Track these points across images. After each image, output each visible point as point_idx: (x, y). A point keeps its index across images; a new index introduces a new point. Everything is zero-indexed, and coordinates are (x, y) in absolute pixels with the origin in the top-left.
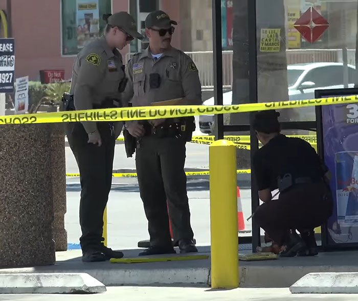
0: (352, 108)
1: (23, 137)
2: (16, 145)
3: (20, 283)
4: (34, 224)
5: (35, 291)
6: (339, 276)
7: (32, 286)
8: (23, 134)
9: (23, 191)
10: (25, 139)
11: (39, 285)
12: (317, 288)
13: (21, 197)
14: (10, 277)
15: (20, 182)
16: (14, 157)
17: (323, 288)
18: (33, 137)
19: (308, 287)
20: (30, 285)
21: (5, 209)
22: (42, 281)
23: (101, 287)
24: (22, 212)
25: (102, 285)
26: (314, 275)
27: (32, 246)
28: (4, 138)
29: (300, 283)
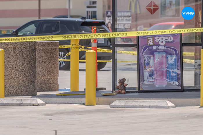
0: (150, 39)
1: (24, 47)
2: (21, 50)
3: (15, 102)
4: (28, 80)
5: (20, 105)
6: (127, 101)
7: (19, 103)
8: (24, 46)
9: (24, 68)
10: (25, 48)
11: (22, 103)
12: (119, 106)
13: (23, 70)
14: (11, 99)
15: (23, 64)
16: (21, 55)
17: (121, 106)
18: (28, 47)
19: (116, 105)
20: (18, 102)
21: (17, 74)
22: (23, 101)
23: (44, 104)
24: (24, 76)
25: (44, 103)
26: (119, 101)
27: (27, 88)
28: (17, 47)
29: (113, 104)
